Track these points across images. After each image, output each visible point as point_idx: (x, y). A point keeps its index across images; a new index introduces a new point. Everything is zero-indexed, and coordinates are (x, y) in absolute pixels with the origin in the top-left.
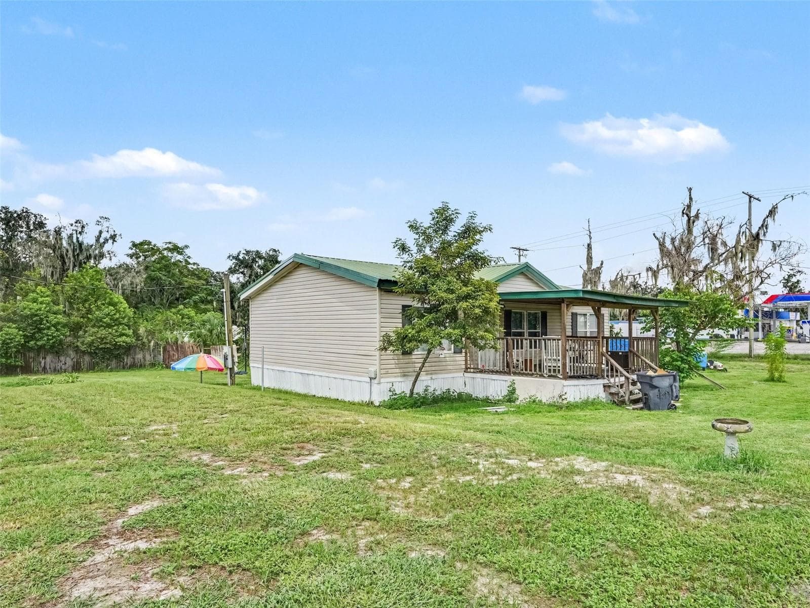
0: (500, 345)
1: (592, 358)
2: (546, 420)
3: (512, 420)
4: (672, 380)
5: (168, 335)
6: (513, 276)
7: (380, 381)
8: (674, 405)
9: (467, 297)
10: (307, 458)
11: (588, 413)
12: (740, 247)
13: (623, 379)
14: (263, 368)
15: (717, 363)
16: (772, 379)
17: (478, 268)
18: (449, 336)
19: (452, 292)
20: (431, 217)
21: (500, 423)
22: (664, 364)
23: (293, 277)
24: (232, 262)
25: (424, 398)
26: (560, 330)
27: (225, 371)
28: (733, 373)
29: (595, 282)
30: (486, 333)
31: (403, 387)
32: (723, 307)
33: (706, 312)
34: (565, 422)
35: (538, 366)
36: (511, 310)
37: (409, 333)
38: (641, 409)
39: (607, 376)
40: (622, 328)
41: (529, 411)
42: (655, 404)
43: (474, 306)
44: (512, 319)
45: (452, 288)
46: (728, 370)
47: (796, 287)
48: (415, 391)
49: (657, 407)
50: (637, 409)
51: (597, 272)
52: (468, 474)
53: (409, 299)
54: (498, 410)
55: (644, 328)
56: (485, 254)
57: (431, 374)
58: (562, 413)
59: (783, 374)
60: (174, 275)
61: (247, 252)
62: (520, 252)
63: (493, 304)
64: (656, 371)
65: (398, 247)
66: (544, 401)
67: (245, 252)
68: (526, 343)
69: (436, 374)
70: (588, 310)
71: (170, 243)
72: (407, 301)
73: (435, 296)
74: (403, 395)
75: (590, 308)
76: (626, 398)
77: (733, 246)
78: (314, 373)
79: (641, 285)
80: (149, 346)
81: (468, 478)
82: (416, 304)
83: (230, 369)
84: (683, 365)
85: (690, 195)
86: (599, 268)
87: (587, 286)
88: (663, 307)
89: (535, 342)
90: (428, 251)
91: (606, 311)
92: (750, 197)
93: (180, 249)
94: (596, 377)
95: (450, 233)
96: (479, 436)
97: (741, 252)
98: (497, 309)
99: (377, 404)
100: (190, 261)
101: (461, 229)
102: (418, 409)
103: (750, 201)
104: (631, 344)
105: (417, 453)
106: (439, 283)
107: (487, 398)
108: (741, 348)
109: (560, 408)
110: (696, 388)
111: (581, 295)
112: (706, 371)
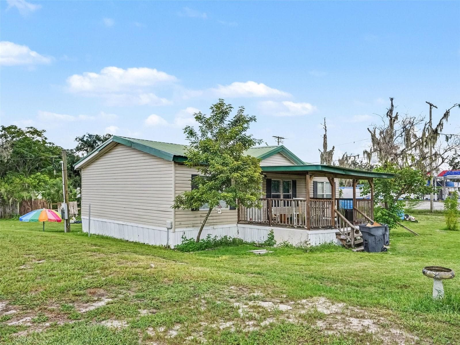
0: (263, 204)
1: (328, 213)
2: (295, 261)
3: (271, 261)
4: (384, 230)
5: (25, 194)
6: (272, 155)
7: (174, 230)
8: (386, 248)
9: (237, 169)
10: (94, 304)
11: (325, 254)
12: (425, 139)
13: (349, 229)
14: (90, 220)
15: (411, 216)
16: (449, 229)
17: (246, 148)
18: (225, 198)
19: (227, 165)
20: (211, 111)
21: (261, 264)
22: (377, 218)
23: (112, 153)
24: (78, 143)
25: (207, 243)
26: (305, 194)
27: (62, 221)
28: (421, 223)
29: (329, 160)
30: (251, 196)
31: (192, 234)
32: (417, 179)
33: (405, 182)
34: (309, 263)
35: (289, 220)
36: (271, 179)
37: (195, 195)
38: (363, 251)
39: (339, 227)
40: (347, 192)
41: (283, 254)
42: (373, 248)
43: (242, 176)
44: (272, 185)
45: (226, 162)
46: (419, 221)
47: (457, 166)
48: (201, 238)
49: (374, 250)
50: (360, 251)
51: (331, 153)
52: (229, 320)
53: (195, 170)
54: (261, 253)
55: (363, 192)
56: (251, 138)
57: (213, 225)
58: (307, 255)
59: (456, 225)
60: (34, 151)
61: (89, 135)
62: (278, 140)
63: (257, 174)
64: (372, 224)
65: (188, 132)
66: (294, 245)
67: (88, 136)
68: (281, 203)
69: (216, 225)
70: (325, 179)
71: (31, 128)
72: (195, 171)
73: (214, 167)
74: (192, 240)
75: (326, 178)
76: (352, 243)
77: (421, 137)
78: (128, 224)
79: (358, 163)
80: (9, 202)
81: (228, 324)
82: (201, 174)
83: (66, 220)
84: (390, 219)
85: (392, 103)
86: (332, 151)
87: (323, 163)
88: (376, 178)
89: (288, 202)
90: (209, 135)
91: (337, 181)
92: (431, 105)
93: (39, 132)
94: (330, 228)
95: (225, 122)
96: (243, 279)
97: (426, 141)
98: (259, 178)
99: (172, 247)
100: (47, 141)
101: (234, 119)
102: (203, 251)
103: (431, 108)
104: (354, 204)
105: (190, 297)
106: (216, 158)
107: (254, 243)
108: (425, 206)
109: (305, 251)
110: (398, 235)
111: (320, 169)
112: (404, 222)
